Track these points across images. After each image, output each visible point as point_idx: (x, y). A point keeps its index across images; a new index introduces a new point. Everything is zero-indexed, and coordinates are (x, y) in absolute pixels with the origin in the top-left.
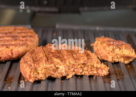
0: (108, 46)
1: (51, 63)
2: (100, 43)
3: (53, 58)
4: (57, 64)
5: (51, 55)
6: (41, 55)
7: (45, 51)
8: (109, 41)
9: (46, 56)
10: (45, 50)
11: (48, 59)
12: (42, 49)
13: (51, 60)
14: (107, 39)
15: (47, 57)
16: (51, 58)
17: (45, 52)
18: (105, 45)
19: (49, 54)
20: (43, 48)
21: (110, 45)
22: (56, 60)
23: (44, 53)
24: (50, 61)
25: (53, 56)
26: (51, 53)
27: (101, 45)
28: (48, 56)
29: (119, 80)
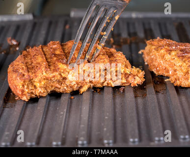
0: (168, 52)
1: (55, 70)
2: (155, 49)
3: (57, 63)
4: (63, 72)
5: (55, 59)
6: (40, 59)
7: (46, 53)
8: (169, 45)
9: (47, 60)
10: (47, 51)
11: (49, 66)
12: (41, 50)
13: (55, 67)
14: (166, 41)
15: (48, 62)
16: (54, 64)
17: (45, 55)
18: (162, 51)
19: (51, 58)
20: (42, 49)
21: (171, 51)
23: (43, 55)
24: (52, 68)
25: (58, 60)
26: (55, 55)
27: (156, 52)
28: (49, 60)
29: (159, 92)
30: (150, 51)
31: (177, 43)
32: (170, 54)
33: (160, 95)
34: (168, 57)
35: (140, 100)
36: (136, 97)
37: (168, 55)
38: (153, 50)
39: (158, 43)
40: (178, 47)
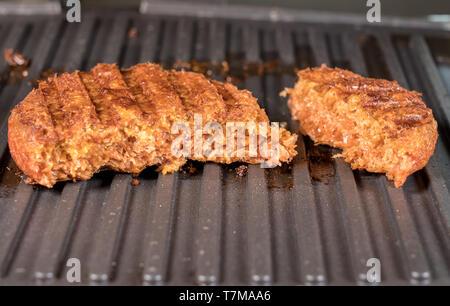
0: (343, 97)
1: (111, 123)
2: (315, 88)
3: (114, 106)
4: (128, 127)
5: (110, 98)
6: (77, 98)
7: (90, 87)
8: (345, 82)
9: (92, 100)
10: (90, 84)
11: (98, 112)
12: (78, 80)
13: (110, 114)
14: (338, 74)
15: (95, 104)
16: (109, 108)
17: (88, 91)
18: (330, 94)
19: (101, 96)
20: (81, 77)
21: (349, 94)
22: (127, 114)
23: (84, 91)
24: (105, 117)
25: (116, 100)
26: (110, 91)
27: (317, 94)
28: (97, 101)
29: (318, 180)
30: (305, 93)
31: (362, 78)
32: (346, 100)
33: (322, 186)
34: (341, 106)
35: (278, 195)
36: (270, 188)
37: (343, 102)
38: (312, 91)
39: (323, 77)
40: (365, 86)
